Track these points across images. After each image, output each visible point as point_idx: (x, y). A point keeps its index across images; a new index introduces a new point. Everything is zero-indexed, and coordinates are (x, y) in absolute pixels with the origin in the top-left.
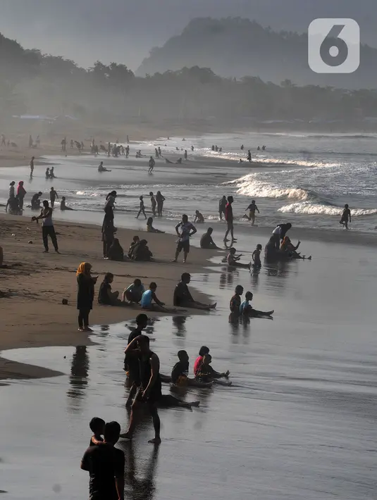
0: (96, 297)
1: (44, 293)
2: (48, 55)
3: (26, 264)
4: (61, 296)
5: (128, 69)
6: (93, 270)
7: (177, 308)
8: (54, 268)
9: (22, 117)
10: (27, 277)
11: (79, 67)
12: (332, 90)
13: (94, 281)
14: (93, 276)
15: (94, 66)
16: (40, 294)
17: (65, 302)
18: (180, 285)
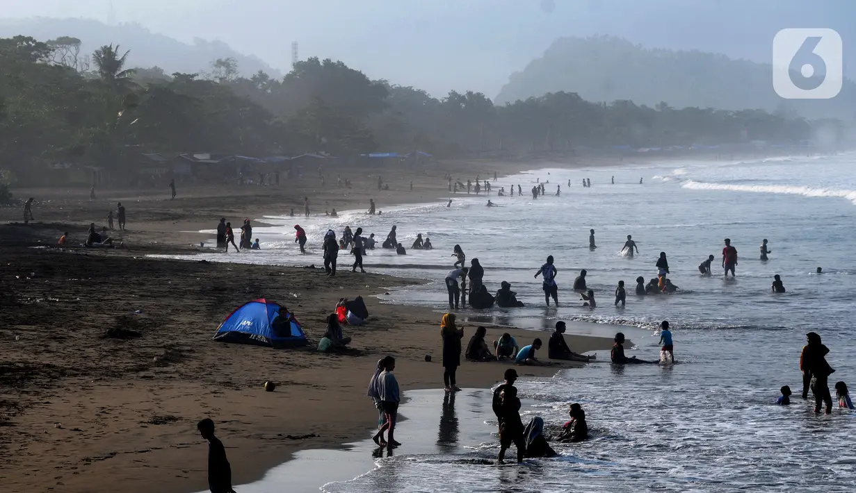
0: (463, 352)
1: (405, 350)
2: (397, 86)
3: (383, 319)
4: (423, 352)
5: (486, 97)
6: (458, 321)
7: (552, 361)
8: (414, 322)
9: (371, 155)
10: (385, 332)
11: (432, 97)
12: (713, 112)
13: (461, 334)
14: (459, 328)
15: (448, 96)
16: (401, 351)
17: (428, 359)
18: (555, 334)
